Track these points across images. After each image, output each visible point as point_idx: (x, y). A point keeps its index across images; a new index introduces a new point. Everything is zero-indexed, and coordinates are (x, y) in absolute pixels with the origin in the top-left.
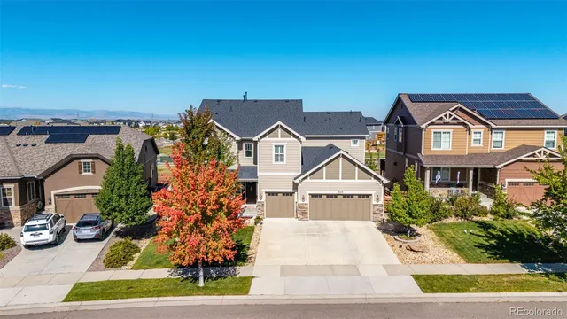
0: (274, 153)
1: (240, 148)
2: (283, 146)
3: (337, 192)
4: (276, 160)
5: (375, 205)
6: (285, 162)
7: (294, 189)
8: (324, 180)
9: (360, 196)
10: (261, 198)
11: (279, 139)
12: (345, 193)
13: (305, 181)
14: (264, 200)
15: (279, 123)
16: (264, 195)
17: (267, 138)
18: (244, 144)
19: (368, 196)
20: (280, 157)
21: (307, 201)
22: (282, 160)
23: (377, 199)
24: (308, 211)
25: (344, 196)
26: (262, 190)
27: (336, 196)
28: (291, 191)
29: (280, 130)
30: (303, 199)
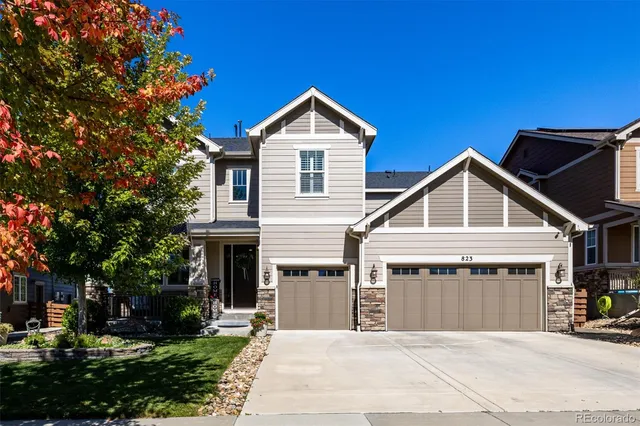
0: (298, 169)
1: (220, 180)
2: (321, 154)
3: (456, 259)
4: (305, 188)
5: (552, 290)
6: (326, 193)
7: (345, 257)
8: (426, 228)
9: (513, 268)
10: (267, 280)
11: (312, 134)
12: (478, 259)
13: (377, 230)
14: (274, 283)
15: (313, 92)
16: (275, 275)
17: (282, 135)
18: (230, 173)
19: (531, 268)
20: (312, 181)
21: (382, 282)
22: (319, 187)
23: (558, 275)
24: (385, 307)
25: (475, 268)
26: (270, 260)
27: (452, 269)
28: (339, 261)
29: (313, 115)
30: (373, 277)
